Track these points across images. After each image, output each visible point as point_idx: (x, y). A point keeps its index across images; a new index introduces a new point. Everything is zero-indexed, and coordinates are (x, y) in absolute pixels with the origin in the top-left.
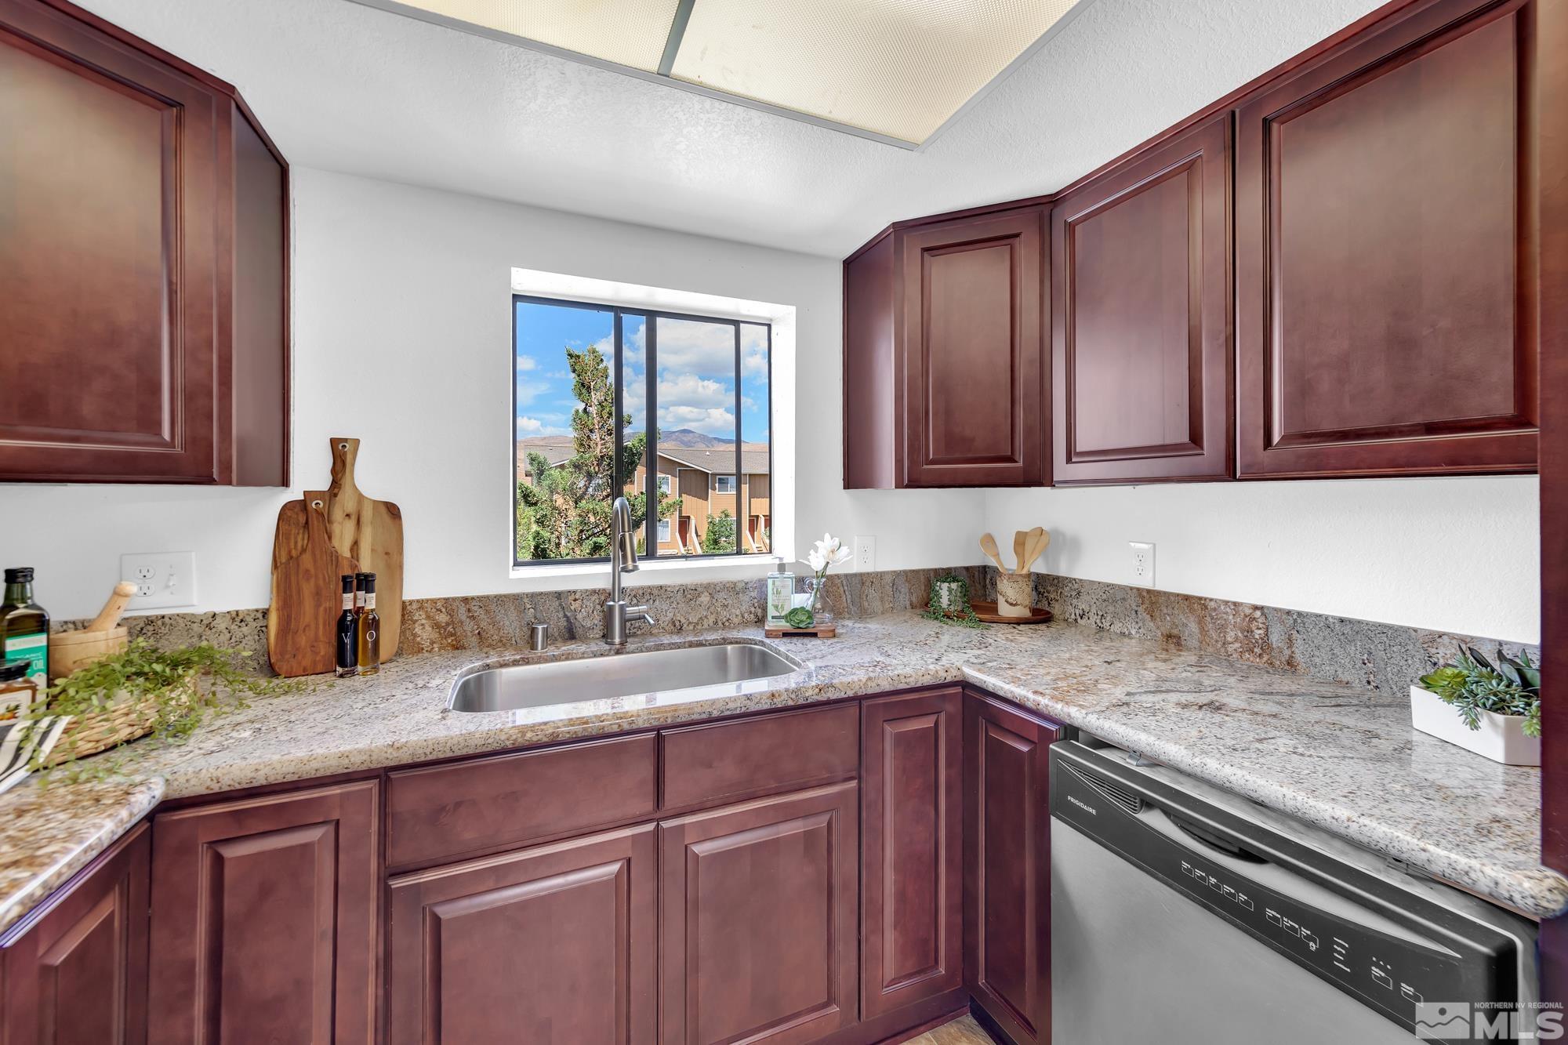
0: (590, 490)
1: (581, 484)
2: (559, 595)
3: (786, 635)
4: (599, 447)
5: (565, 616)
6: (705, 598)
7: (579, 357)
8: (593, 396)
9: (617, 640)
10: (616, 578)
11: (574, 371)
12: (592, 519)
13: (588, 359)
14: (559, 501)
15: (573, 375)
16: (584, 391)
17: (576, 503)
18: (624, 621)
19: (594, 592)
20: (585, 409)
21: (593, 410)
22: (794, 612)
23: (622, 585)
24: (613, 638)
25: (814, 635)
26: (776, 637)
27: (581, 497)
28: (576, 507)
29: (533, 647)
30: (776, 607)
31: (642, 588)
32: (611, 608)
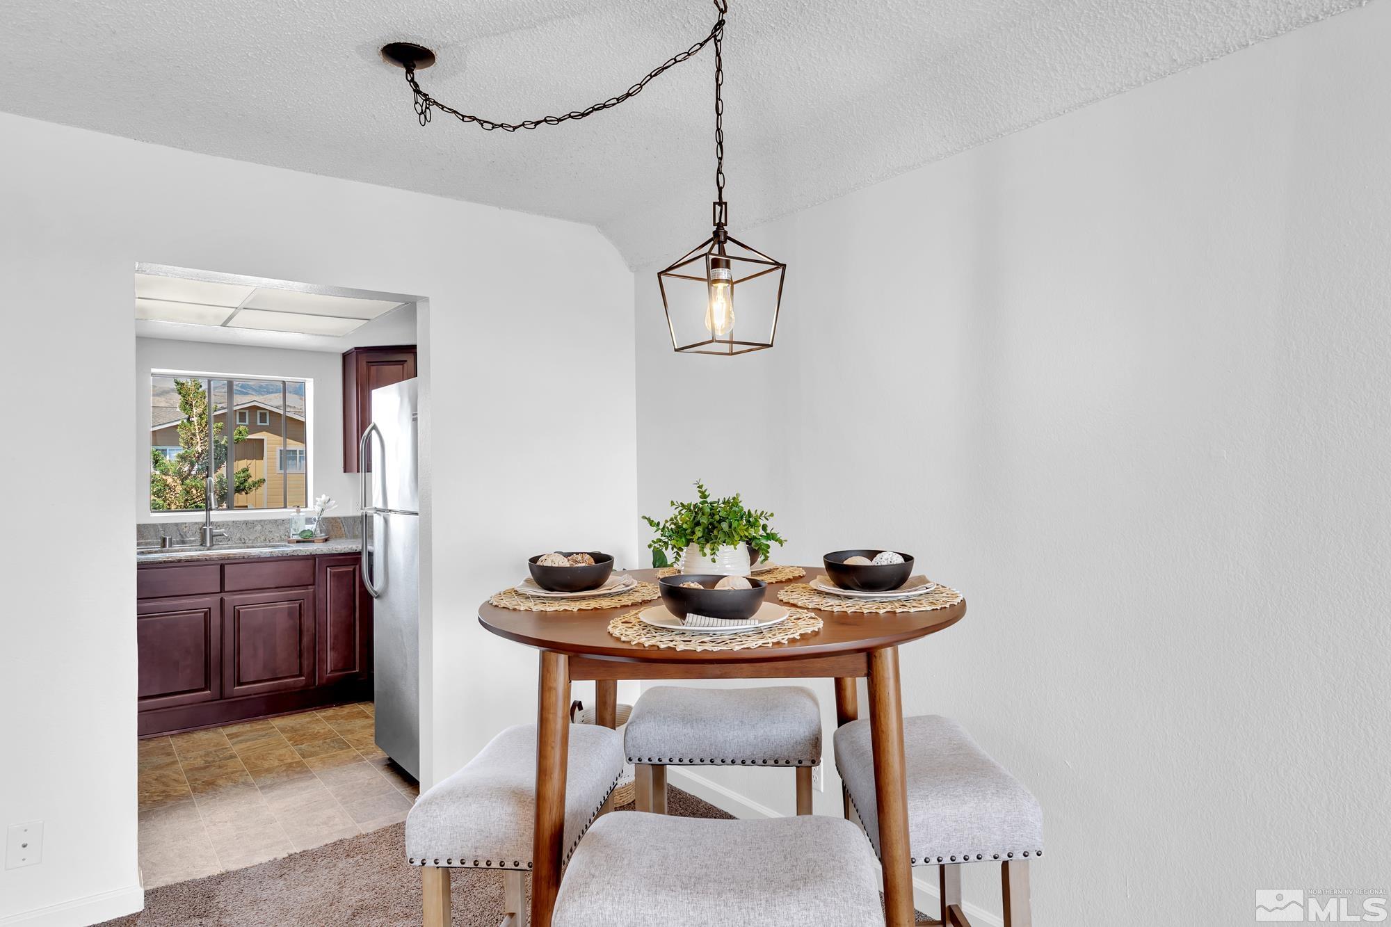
0: (193, 473)
1: (186, 469)
2: (177, 525)
3: (298, 542)
4: (200, 444)
5: (180, 534)
6: (259, 528)
7: (183, 384)
8: (195, 411)
9: (208, 544)
10: (208, 517)
11: (180, 393)
12: (195, 492)
13: (190, 384)
14: (170, 480)
15: (180, 397)
16: (187, 407)
17: (182, 481)
18: (212, 536)
19: (196, 523)
20: (188, 419)
21: (195, 419)
22: (304, 531)
23: (211, 521)
24: (206, 543)
25: (313, 542)
26: (294, 543)
27: (186, 478)
28: (183, 484)
29: (164, 546)
30: (295, 530)
31: (223, 522)
32: (205, 530)
